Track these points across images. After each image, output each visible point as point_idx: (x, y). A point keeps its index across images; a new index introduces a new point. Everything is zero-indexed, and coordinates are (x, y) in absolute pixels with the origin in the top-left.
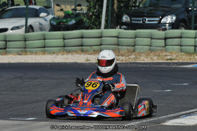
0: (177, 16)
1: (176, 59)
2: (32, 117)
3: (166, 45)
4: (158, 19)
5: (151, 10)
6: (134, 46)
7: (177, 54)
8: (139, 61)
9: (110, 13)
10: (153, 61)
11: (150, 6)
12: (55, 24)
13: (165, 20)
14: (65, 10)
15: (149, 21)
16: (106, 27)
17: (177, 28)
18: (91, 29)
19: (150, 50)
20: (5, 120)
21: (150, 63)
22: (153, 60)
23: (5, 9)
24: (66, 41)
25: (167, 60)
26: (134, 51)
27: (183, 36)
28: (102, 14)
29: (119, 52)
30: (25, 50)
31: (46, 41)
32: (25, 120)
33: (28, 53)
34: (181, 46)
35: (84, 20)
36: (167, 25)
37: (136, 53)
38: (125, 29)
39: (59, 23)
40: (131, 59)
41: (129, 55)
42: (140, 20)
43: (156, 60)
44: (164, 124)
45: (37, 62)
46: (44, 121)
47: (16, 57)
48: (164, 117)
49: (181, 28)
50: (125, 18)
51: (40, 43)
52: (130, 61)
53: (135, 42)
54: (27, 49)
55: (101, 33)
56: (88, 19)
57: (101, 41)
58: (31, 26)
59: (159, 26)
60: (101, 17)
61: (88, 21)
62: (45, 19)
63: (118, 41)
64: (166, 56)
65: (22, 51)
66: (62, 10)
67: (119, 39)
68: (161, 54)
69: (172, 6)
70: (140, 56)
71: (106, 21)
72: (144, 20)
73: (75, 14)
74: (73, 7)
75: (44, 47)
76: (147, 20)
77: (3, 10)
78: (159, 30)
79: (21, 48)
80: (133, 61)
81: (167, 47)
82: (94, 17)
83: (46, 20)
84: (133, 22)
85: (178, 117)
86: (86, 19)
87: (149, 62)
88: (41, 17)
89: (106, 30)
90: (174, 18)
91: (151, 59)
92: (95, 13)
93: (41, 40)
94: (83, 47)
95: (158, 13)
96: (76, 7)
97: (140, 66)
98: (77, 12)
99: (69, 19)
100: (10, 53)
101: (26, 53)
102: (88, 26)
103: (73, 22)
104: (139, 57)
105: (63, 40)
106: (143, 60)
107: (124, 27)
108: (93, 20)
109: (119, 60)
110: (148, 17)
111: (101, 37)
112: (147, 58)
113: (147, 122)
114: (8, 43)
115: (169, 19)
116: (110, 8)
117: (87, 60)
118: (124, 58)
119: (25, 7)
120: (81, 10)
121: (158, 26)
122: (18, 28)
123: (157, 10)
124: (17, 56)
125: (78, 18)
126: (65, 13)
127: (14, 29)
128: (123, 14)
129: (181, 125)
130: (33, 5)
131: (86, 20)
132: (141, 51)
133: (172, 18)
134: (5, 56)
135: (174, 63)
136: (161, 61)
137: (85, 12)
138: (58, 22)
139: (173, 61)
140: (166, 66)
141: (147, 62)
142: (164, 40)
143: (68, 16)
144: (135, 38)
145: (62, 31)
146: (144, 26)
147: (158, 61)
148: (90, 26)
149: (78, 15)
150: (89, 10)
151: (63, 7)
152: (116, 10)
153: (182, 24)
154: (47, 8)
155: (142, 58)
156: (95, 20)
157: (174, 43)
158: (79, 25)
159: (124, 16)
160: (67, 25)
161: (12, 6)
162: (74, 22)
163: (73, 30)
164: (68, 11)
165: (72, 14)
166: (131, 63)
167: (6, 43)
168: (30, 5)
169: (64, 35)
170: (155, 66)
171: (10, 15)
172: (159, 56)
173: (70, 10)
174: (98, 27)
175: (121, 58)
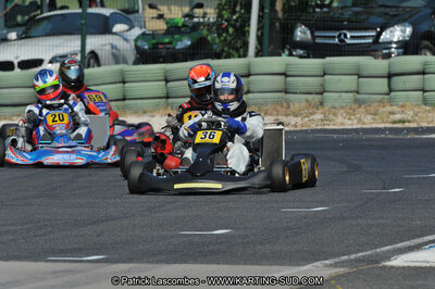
0: (413, 25)
1: (414, 121)
2: (97, 254)
3: (391, 90)
4: (374, 34)
5: (357, 14)
6: (322, 93)
7: (416, 110)
9: (266, 22)
10: (364, 126)
11: (354, 5)
12: (146, 47)
13: (388, 36)
14: (167, 16)
15: (352, 37)
16: (259, 53)
17: (416, 52)
18: (226, 58)
19: (356, 101)
20: (36, 261)
21: (356, 131)
22: (363, 123)
23: (35, 16)
24: (170, 84)
25: (394, 122)
26: (322, 104)
27: (427, 71)
28: (249, 25)
29: (289, 107)
31: (127, 85)
32: (82, 261)
34: (424, 91)
35: (209, 38)
36: (394, 46)
37: (326, 108)
38: (301, 57)
39: (155, 46)
40: (315, 121)
41: (314, 113)
42: (334, 37)
43: (369, 122)
44: (388, 263)
46: (124, 262)
48: (387, 248)
49: (423, 51)
50: (302, 33)
52: (313, 127)
53: (322, 85)
55: (249, 66)
56: (218, 35)
57: (249, 83)
58: (93, 53)
59: (375, 49)
60: (248, 31)
61: (217, 40)
62: (124, 38)
63: (286, 83)
64: (392, 113)
66: (161, 17)
67: (288, 79)
68: (381, 109)
69: (404, 4)
70: (335, 114)
71: (260, 39)
72: (342, 37)
73: (190, 25)
74: (186, 10)
75: (124, 99)
76: (348, 36)
77: (30, 19)
78: (376, 57)
80: (319, 127)
81: (392, 94)
82: (231, 30)
83: (126, 40)
84: (318, 41)
85: (418, 247)
86: (215, 35)
87: (354, 127)
88: (115, 34)
89: (260, 59)
90: (409, 30)
91: (360, 121)
92: (233, 23)
93: (115, 83)
95: (373, 19)
96: (192, 9)
97: (335, 136)
98: (196, 20)
99: (176, 36)
102: (218, 50)
103: (187, 42)
104: (331, 117)
105: (164, 83)
106: (342, 124)
107: (300, 52)
108: (229, 38)
109: (287, 126)
110: (350, 29)
111: (248, 75)
112: (349, 119)
113: (352, 260)
115: (397, 33)
116: (266, 11)
118: (299, 119)
119: (80, 11)
120: (204, 17)
121: (373, 48)
123: (371, 14)
125: (196, 35)
126: (167, 23)
127: (57, 61)
128: (296, 24)
129: (424, 265)
130: (96, 6)
131: (214, 39)
132: (336, 105)
133: (404, 32)
135: (410, 130)
136: (382, 126)
137: (212, 20)
138: (153, 44)
139: (407, 125)
140: (392, 136)
141: (350, 127)
142: (386, 80)
143: (173, 29)
144: (322, 76)
145: (164, 62)
146: (342, 50)
147: (375, 126)
148: (223, 50)
149: (195, 27)
150: (220, 16)
151: (164, 9)
152: (280, 15)
153: (426, 43)
154: (128, 14)
155: (340, 119)
156: (235, 38)
157: (408, 86)
158: (200, 50)
159: (299, 29)
160: (174, 48)
161: (50, 11)
162: (189, 43)
163: (186, 61)
164: (173, 19)
165: (184, 26)
166: (314, 131)
168: (90, 6)
169: (166, 72)
170: (368, 136)
171: (48, 30)
172: (375, 114)
173: (180, 16)
174: (242, 53)
175: (292, 120)
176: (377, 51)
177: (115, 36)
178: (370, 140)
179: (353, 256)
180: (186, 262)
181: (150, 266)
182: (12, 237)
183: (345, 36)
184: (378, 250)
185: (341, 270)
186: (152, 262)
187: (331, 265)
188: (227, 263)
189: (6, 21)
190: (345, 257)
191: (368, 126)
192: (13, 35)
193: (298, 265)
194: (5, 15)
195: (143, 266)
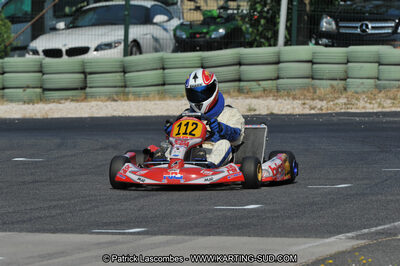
2: (138, 227)
4: (393, 25)
5: (377, 6)
6: (345, 80)
8: (353, 111)
9: (295, 14)
10: (384, 110)
12: (184, 37)
14: (204, 8)
15: (373, 28)
16: (287, 43)
18: (257, 46)
19: (377, 86)
20: (82, 233)
21: (377, 114)
22: (383, 107)
23: (82, 7)
26: (345, 89)
28: (279, 17)
29: (315, 92)
30: (123, 90)
31: (166, 71)
32: (124, 234)
33: (130, 96)
35: (244, 28)
37: (349, 93)
38: (326, 46)
39: (192, 36)
40: (339, 105)
41: (339, 97)
42: (357, 27)
43: (389, 106)
45: (149, 114)
46: (162, 234)
47: (106, 106)
50: (327, 24)
51: (153, 76)
52: (338, 110)
53: (346, 72)
54: (127, 89)
55: (278, 54)
56: (252, 26)
57: (278, 70)
58: (135, 42)
59: (393, 39)
60: (278, 23)
61: (250, 30)
62: (163, 28)
63: (312, 70)
65: (117, 93)
66: (198, 8)
67: (315, 66)
68: (399, 95)
70: (357, 99)
71: (288, 29)
72: (364, 27)
73: (225, 16)
74: (221, 3)
75: (164, 84)
76: (370, 26)
77: (77, 10)
78: (395, 47)
79: (115, 87)
80: (343, 111)
82: (263, 21)
83: (165, 30)
84: (342, 31)
86: (248, 26)
87: (375, 111)
88: (156, 24)
89: (289, 48)
91: (380, 104)
92: (265, 14)
93: (156, 69)
94: (242, 84)
95: (392, 11)
96: (226, 2)
97: (358, 119)
98: (230, 12)
99: (212, 27)
100: (93, 97)
101: (125, 96)
102: (251, 40)
104: (354, 101)
106: (364, 108)
107: (325, 41)
108: (260, 29)
109: (313, 109)
110: (371, 20)
111: (278, 63)
112: (370, 103)
113: (372, 233)
114: (89, 76)
116: (295, 3)
117: (250, 110)
118: (324, 103)
119: (124, 3)
120: (238, 9)
121: (392, 37)
122: (109, 46)
123: (390, 7)
124: (108, 103)
125: (231, 26)
126: (204, 15)
127: (102, 49)
128: (322, 15)
131: (247, 29)
132: (359, 90)
134: (83, 104)
137: (245, 12)
138: (191, 34)
141: (371, 111)
143: (210, 20)
144: (346, 64)
145: (200, 50)
146: (364, 39)
147: (393, 109)
148: (255, 40)
149: (231, 18)
150: (253, 8)
151: (201, 3)
152: (308, 8)
154: (168, 6)
155: (361, 103)
156: (266, 28)
158: (233, 39)
159: (325, 20)
160: (210, 38)
161: (95, 2)
162: (224, 32)
163: (221, 49)
164: (210, 11)
165: (219, 17)
166: (338, 114)
167: (86, 78)
169: (202, 59)
170: (388, 119)
171: (93, 21)
172: (394, 99)
173: (215, 8)
174: (272, 43)
175: (319, 104)
176: (395, 40)
177: (155, 26)
178: (390, 122)
179: (373, 229)
180: (219, 234)
181: (187, 238)
182: (59, 211)
183: (367, 26)
184: (396, 224)
185: (361, 242)
186: (189, 234)
187: (353, 238)
188: (258, 235)
189: (55, 11)
190: (366, 231)
191: (388, 110)
192: (61, 25)
193: (323, 238)
194: (54, 6)
195: (180, 238)
